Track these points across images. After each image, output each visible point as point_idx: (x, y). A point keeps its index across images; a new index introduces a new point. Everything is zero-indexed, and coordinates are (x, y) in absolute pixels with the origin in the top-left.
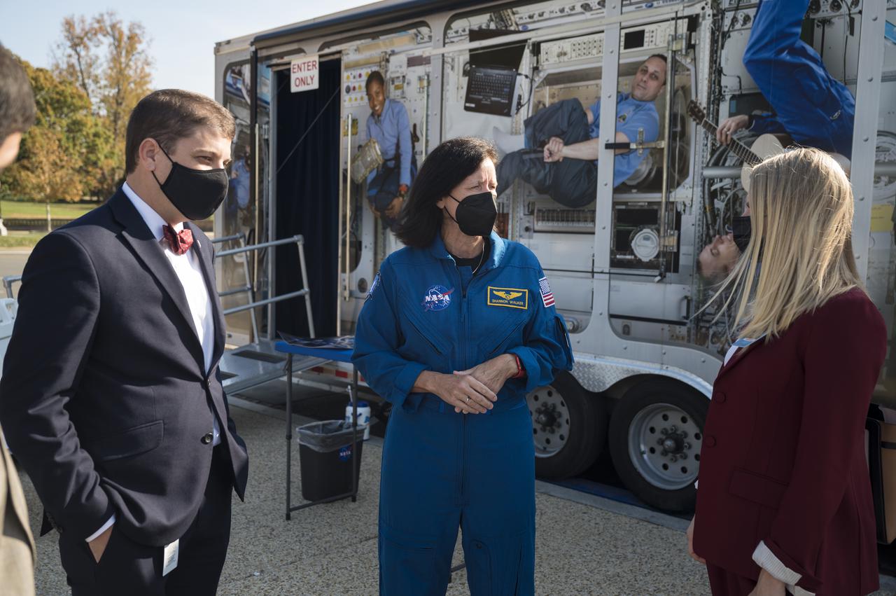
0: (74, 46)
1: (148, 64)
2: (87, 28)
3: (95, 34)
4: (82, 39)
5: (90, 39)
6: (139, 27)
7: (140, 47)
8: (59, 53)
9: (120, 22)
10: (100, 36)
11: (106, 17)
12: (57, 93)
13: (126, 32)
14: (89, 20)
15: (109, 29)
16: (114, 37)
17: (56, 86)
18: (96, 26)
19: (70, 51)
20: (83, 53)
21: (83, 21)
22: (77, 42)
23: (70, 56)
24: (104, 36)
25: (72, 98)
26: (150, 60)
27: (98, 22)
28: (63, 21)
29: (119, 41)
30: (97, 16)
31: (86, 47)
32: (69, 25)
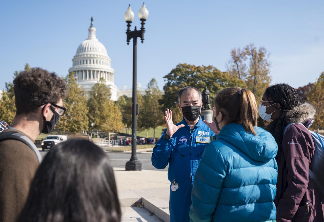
0: (236, 61)
1: (268, 65)
2: (241, 53)
3: (245, 55)
4: (238, 58)
5: (242, 58)
6: (264, 49)
7: (264, 58)
8: (229, 65)
9: (255, 48)
10: (247, 56)
11: (250, 47)
12: (232, 82)
13: (258, 52)
14: (242, 49)
15: (251, 52)
16: (252, 55)
17: (231, 79)
18: (245, 51)
19: (233, 64)
20: (239, 64)
21: (239, 50)
22: (236, 59)
23: (234, 66)
24: (249, 55)
25: (239, 83)
26: (268, 63)
27: (246, 49)
28: (231, 51)
29: (255, 56)
30: (246, 47)
31: (240, 61)
32: (233, 52)
